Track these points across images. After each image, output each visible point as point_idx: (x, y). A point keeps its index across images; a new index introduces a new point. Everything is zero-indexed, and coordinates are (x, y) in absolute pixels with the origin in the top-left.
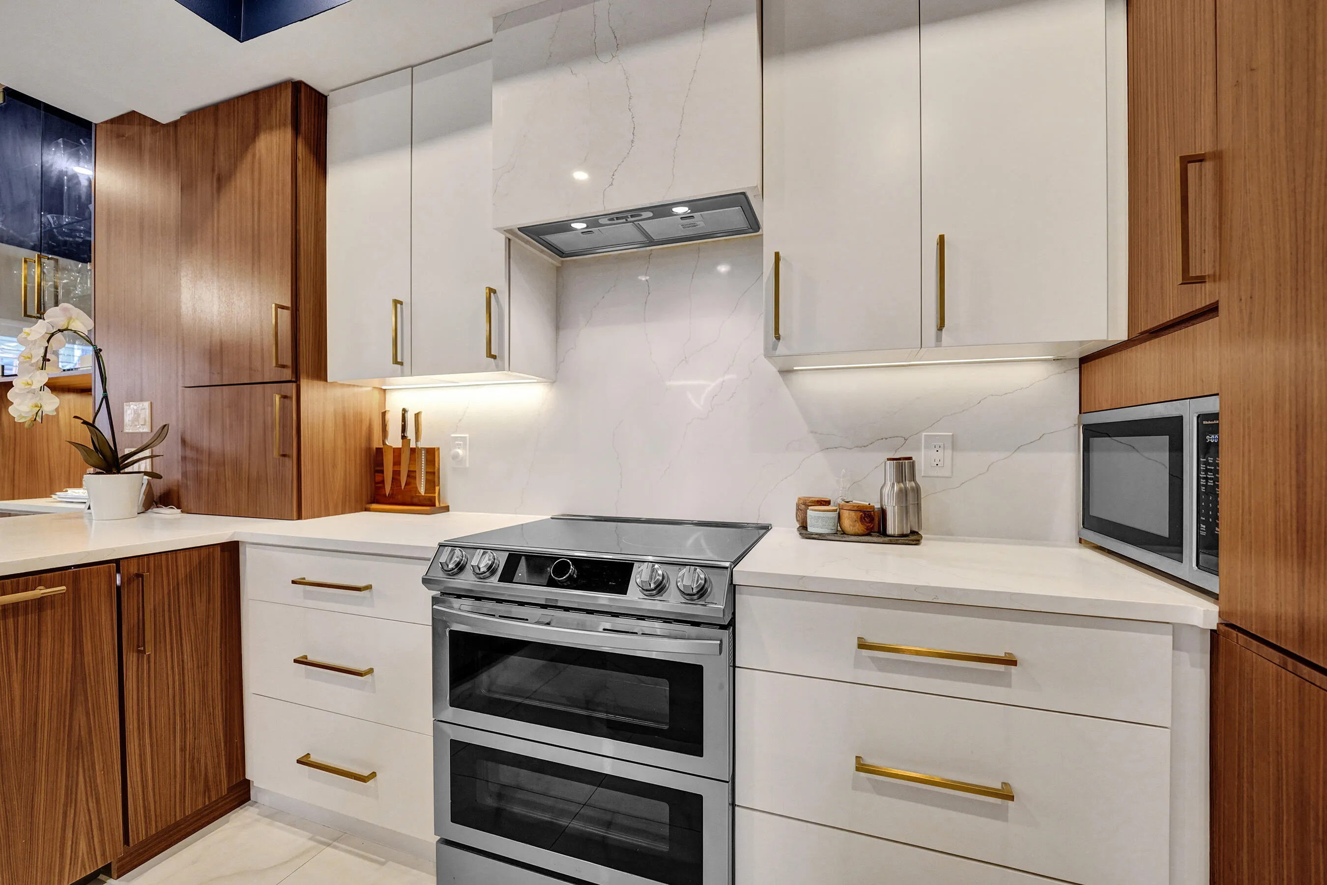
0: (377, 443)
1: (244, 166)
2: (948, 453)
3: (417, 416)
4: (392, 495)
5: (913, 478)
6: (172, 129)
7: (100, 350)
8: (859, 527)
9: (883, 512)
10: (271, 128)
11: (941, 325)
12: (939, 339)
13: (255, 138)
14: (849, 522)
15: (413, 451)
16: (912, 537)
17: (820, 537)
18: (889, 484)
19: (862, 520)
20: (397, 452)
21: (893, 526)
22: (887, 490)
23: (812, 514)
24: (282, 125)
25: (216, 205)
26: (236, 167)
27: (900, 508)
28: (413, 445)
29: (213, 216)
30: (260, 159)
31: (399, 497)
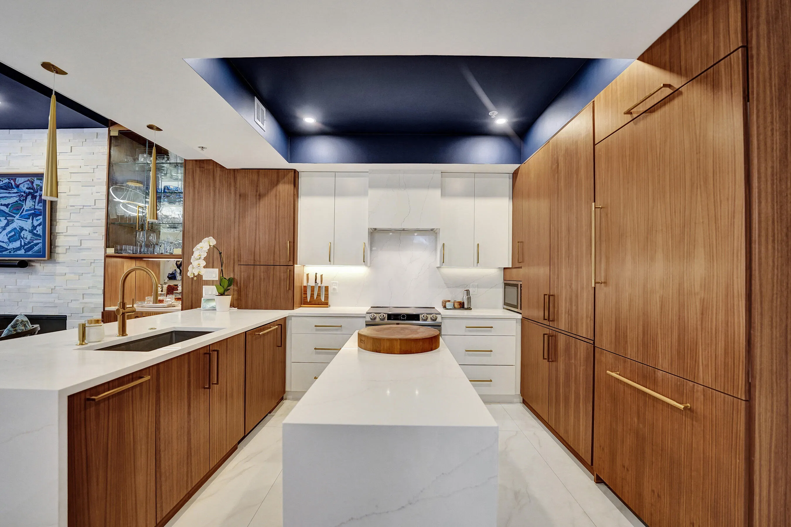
0: (305, 284)
1: (272, 193)
2: (477, 288)
3: (322, 276)
4: (310, 302)
5: (469, 295)
6: (232, 173)
7: (221, 253)
8: (459, 306)
9: (464, 303)
10: (284, 183)
11: (478, 262)
12: (477, 265)
13: (277, 184)
14: (457, 305)
15: (319, 287)
16: (469, 309)
17: (450, 309)
18: (465, 296)
19: (460, 305)
20: (313, 288)
21: (466, 306)
22: (464, 298)
23: (447, 304)
24: (289, 183)
25: (258, 203)
26: (268, 192)
27: (467, 302)
28: (319, 285)
29: (256, 207)
30: (279, 192)
31: (313, 302)
